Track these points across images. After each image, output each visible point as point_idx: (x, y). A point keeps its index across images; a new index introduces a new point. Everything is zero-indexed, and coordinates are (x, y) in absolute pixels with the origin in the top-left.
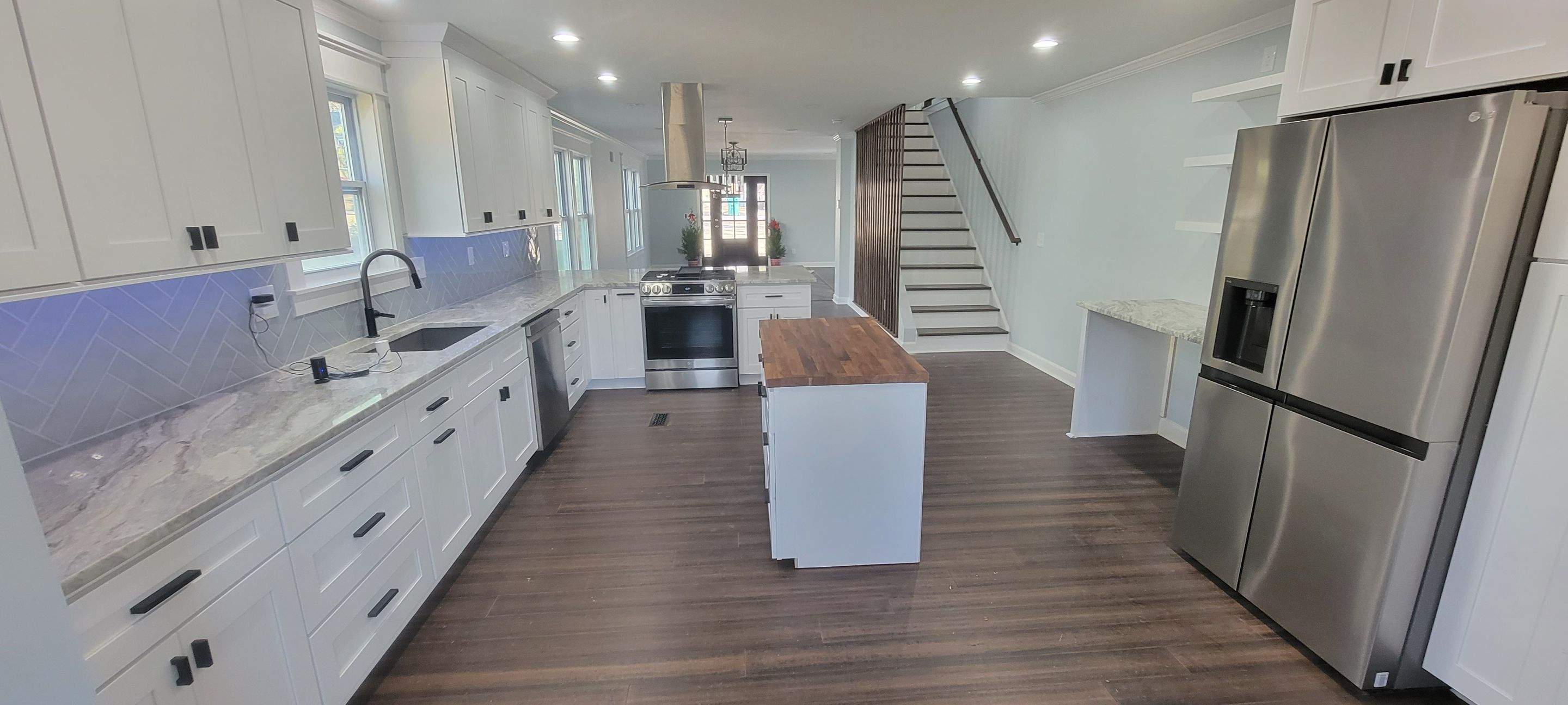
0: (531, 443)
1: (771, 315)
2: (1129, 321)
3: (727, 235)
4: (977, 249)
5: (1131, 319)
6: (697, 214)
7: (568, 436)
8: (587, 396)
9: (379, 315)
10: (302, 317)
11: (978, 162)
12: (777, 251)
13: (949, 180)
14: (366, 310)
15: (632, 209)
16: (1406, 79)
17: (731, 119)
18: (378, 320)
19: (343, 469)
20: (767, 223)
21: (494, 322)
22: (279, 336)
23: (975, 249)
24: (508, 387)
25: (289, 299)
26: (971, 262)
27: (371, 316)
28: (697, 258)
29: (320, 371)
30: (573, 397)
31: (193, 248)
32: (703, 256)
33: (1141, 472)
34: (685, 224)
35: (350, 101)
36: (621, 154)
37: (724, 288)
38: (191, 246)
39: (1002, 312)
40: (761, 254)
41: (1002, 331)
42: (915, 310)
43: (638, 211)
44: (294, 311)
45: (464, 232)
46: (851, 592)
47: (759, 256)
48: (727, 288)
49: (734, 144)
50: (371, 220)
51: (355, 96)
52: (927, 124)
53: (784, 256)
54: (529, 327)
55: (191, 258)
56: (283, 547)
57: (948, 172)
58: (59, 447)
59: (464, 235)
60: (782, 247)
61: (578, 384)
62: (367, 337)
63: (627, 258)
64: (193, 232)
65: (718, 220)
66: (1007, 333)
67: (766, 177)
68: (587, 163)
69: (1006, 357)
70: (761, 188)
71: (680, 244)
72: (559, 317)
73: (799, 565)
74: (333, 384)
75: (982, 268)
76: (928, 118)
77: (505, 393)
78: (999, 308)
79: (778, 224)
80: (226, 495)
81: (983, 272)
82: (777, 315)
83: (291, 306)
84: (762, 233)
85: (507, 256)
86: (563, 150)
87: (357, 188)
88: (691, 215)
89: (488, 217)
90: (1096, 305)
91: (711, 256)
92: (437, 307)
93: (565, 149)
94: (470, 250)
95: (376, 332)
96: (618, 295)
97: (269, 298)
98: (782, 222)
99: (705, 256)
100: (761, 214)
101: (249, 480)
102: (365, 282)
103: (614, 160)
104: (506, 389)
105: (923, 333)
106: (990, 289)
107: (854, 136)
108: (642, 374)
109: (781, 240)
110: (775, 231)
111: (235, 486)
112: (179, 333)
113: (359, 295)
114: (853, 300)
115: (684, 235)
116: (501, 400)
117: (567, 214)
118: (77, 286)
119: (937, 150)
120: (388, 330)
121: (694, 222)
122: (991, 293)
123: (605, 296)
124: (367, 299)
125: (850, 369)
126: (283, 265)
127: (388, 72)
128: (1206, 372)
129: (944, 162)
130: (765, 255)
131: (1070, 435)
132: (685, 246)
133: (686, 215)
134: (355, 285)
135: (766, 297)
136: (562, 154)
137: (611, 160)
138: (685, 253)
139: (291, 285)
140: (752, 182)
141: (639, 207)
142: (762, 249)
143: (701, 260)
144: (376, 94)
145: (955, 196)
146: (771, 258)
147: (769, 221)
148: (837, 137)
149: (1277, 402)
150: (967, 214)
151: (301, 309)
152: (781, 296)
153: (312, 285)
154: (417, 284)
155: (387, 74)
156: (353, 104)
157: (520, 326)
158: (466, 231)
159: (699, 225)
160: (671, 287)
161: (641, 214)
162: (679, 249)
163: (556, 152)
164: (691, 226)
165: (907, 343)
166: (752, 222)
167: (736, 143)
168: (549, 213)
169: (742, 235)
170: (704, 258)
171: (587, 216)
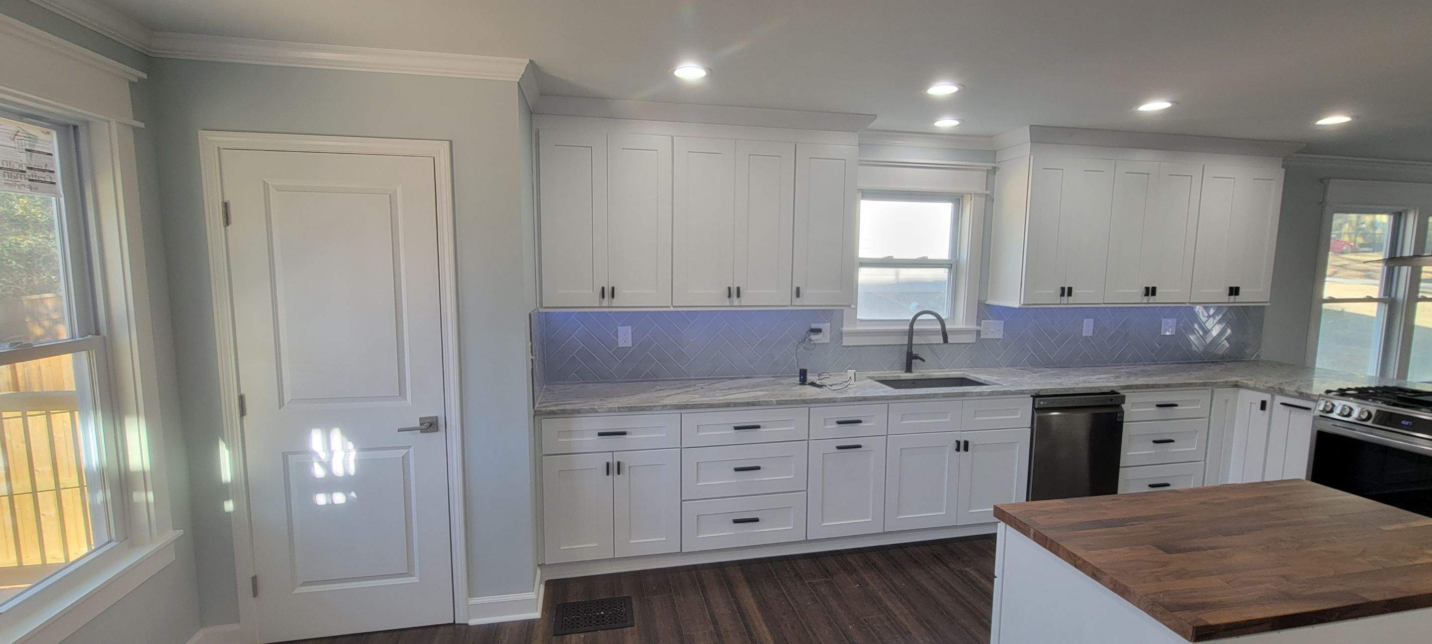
9: (917, 357)
10: (848, 346)
14: (908, 353)
18: (915, 362)
19: (736, 428)
21: (999, 384)
22: (826, 355)
24: (968, 442)
25: (839, 334)
27: (911, 359)
29: (802, 377)
31: (728, 297)
35: (960, 200)
44: (842, 342)
45: (1019, 303)
51: (963, 197)
54: (1039, 400)
55: (727, 302)
56: (679, 448)
59: (1017, 306)
62: (904, 372)
64: (729, 289)
72: (1124, 403)
77: (962, 446)
80: (650, 407)
83: (842, 338)
85: (1168, 333)
86: (1406, 210)
87: (948, 264)
89: (1066, 292)
93: (1408, 206)
95: (911, 369)
96: (1284, 404)
97: (821, 331)
101: (664, 407)
102: (911, 333)
104: (966, 443)
111: (656, 405)
112: (759, 340)
113: (905, 340)
116: (955, 450)
117: (1393, 296)
118: (669, 308)
120: (922, 372)
123: (1264, 403)
124: (910, 345)
126: (843, 313)
127: (997, 173)
134: (902, 332)
139: (844, 326)
151: (847, 341)
153: (859, 328)
154: (946, 340)
155: (996, 176)
156: (961, 203)
157: (1030, 395)
158: (1022, 302)
160: (1374, 414)
163: (1383, 214)
168: (1234, 292)
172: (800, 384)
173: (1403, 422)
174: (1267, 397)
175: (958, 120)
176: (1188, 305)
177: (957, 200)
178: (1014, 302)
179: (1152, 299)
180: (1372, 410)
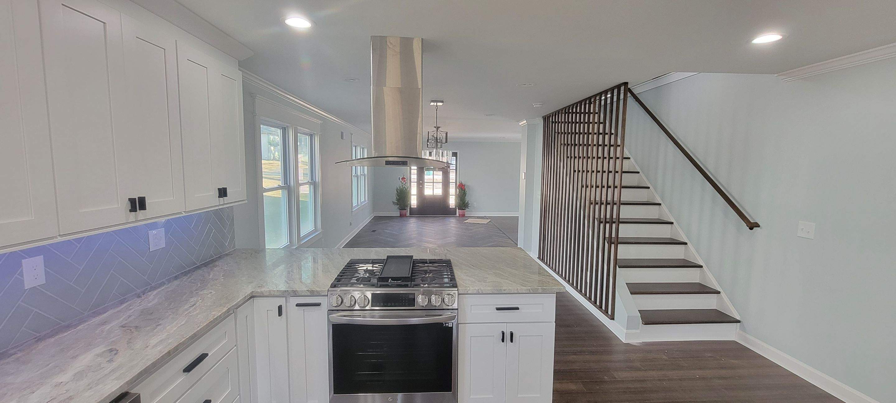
1: (503, 333)
3: (428, 192)
6: (407, 179)
12: (463, 204)
15: (359, 174)
17: (442, 101)
20: (456, 184)
28: (406, 208)
32: (411, 206)
34: (398, 184)
36: (352, 134)
39: (722, 294)
40: (452, 206)
41: (735, 320)
42: (634, 291)
43: (364, 175)
47: (450, 207)
48: (444, 299)
53: (468, 208)
60: (467, 202)
63: (352, 212)
65: (420, 182)
66: (739, 322)
67: (457, 153)
68: (316, 139)
71: (394, 199)
75: (685, 244)
78: (718, 290)
79: (464, 185)
81: (687, 247)
82: (511, 333)
84: (452, 190)
86: (287, 126)
88: (403, 178)
91: (416, 207)
93: (288, 125)
96: (297, 305)
99: (412, 207)
100: (452, 179)
103: (344, 138)
105: (648, 319)
106: (700, 266)
107: (541, 121)
109: (466, 197)
110: (462, 189)
114: (538, 257)
115: (397, 192)
117: (288, 184)
121: (405, 183)
122: (702, 271)
123: (280, 308)
130: (454, 207)
132: (398, 200)
133: (399, 178)
135: (497, 309)
136: (286, 129)
137: (342, 138)
138: (398, 204)
141: (366, 173)
142: (452, 202)
143: (409, 210)
146: (458, 209)
147: (458, 183)
148: (523, 123)
152: (517, 308)
159: (409, 185)
160: (370, 297)
161: (366, 178)
162: (394, 203)
163: (277, 127)
164: (403, 186)
165: (630, 331)
166: (446, 183)
167: (439, 127)
168: (223, 193)
169: (438, 191)
170: (410, 208)
171: (313, 183)
173: (391, 300)
174: (281, 301)
176: (184, 214)
179: (141, 214)
180: (369, 295)
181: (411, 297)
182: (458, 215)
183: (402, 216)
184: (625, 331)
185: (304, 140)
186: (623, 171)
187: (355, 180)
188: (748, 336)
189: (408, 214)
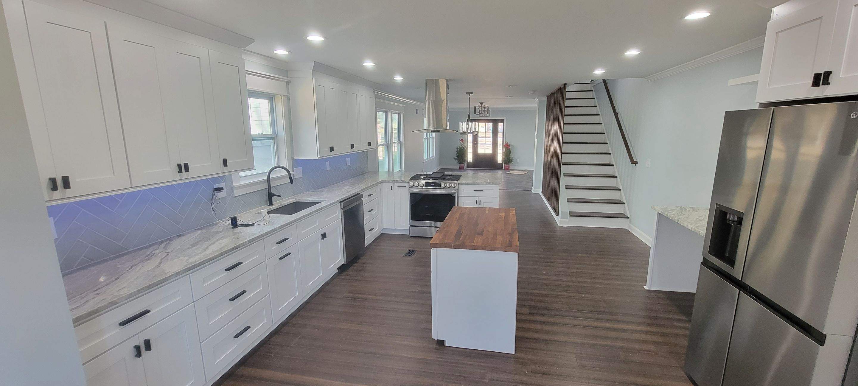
0: (340, 259)
1: (476, 201)
2: (677, 222)
3: (481, 150)
4: (615, 165)
5: (678, 221)
6: (465, 140)
7: (363, 257)
8: (382, 237)
9: (274, 195)
10: (237, 196)
11: (616, 114)
12: (508, 160)
13: (601, 124)
14: (268, 193)
16: (828, 84)
17: (472, 93)
18: (274, 198)
19: (227, 270)
20: (503, 145)
21: (325, 200)
22: (226, 205)
23: (613, 165)
24: (326, 233)
25: (232, 189)
26: (611, 173)
27: (270, 196)
28: (464, 163)
29: (234, 223)
30: (369, 238)
31: (179, 172)
32: (467, 161)
33: (684, 318)
34: (458, 144)
35: (272, 98)
36: (423, 110)
37: (451, 185)
38: (178, 172)
39: (626, 204)
40: (499, 162)
41: (626, 217)
42: (570, 201)
43: (433, 138)
44: (234, 194)
45: (318, 157)
46: (468, 364)
48: (453, 185)
49: (482, 103)
50: (278, 150)
51: (275, 96)
52: (592, 91)
53: (512, 163)
54: (342, 203)
55: (178, 176)
56: (192, 303)
57: (601, 118)
58: (128, 250)
59: (317, 158)
60: (511, 158)
61: (374, 231)
62: (268, 205)
63: (423, 163)
64: (179, 166)
65: (475, 143)
66: (628, 218)
67: (505, 119)
68: (401, 115)
69: (626, 232)
70: (500, 125)
71: (455, 155)
72: (362, 198)
73: (447, 344)
74: (239, 229)
75: (616, 177)
76: (592, 87)
77: (324, 236)
78: (624, 202)
79: (510, 145)
80: (166, 279)
81: (617, 179)
82: (480, 201)
83: (233, 192)
84: (500, 150)
85: (348, 165)
86: (388, 111)
87: (272, 137)
88: (462, 140)
89: (332, 149)
90: (662, 209)
91: (471, 162)
92: (307, 191)
94: (328, 163)
95: (272, 203)
96: (398, 186)
97: (222, 189)
98: (512, 144)
99: (468, 162)
100: (500, 140)
101: (178, 274)
102: (269, 180)
103: (418, 113)
104: (325, 234)
105: (573, 215)
106: (620, 190)
107: (545, 99)
108: (408, 227)
109: (511, 154)
110: (508, 148)
111: (170, 276)
112: (181, 204)
113: (266, 186)
114: (542, 191)
115: (457, 150)
116: (322, 239)
117: (388, 142)
118: (129, 189)
119: (597, 106)
120: (277, 203)
121: (463, 144)
122: (621, 192)
123: (392, 187)
124: (269, 187)
125: (478, 241)
126: (231, 175)
127: (290, 84)
128: (705, 263)
129: (600, 113)
130: (501, 162)
131: (646, 288)
132: (458, 156)
133: (459, 140)
134: (264, 181)
135: (474, 191)
137: (417, 113)
138: (458, 160)
139: (233, 183)
140: (495, 122)
142: (500, 159)
144: (283, 95)
145: (604, 133)
146: (504, 164)
147: (504, 144)
148: (537, 100)
149: (742, 289)
150: (610, 144)
151: (237, 193)
152: (482, 191)
153: (243, 182)
154: (292, 182)
155: (289, 85)
156: (274, 100)
157: (338, 202)
158: (319, 156)
159: (466, 145)
160: (424, 184)
161: (434, 139)
162: (455, 158)
163: (383, 112)
164: (461, 146)
165: (562, 220)
166: (495, 144)
167: (483, 103)
168: (370, 144)
169: (489, 151)
170: (467, 163)
171: (400, 142)
172: (232, 228)
173: (432, 185)
174: (392, 185)
175: (288, 51)
176: (363, 151)
177: (271, 98)
178: (314, 156)
179: (354, 150)
180: (424, 183)
181: (439, 184)
182: (504, 168)
183: (461, 168)
184: (560, 219)
185: (395, 116)
186: (564, 132)
187: (425, 141)
188: (631, 225)
189: (465, 167)
